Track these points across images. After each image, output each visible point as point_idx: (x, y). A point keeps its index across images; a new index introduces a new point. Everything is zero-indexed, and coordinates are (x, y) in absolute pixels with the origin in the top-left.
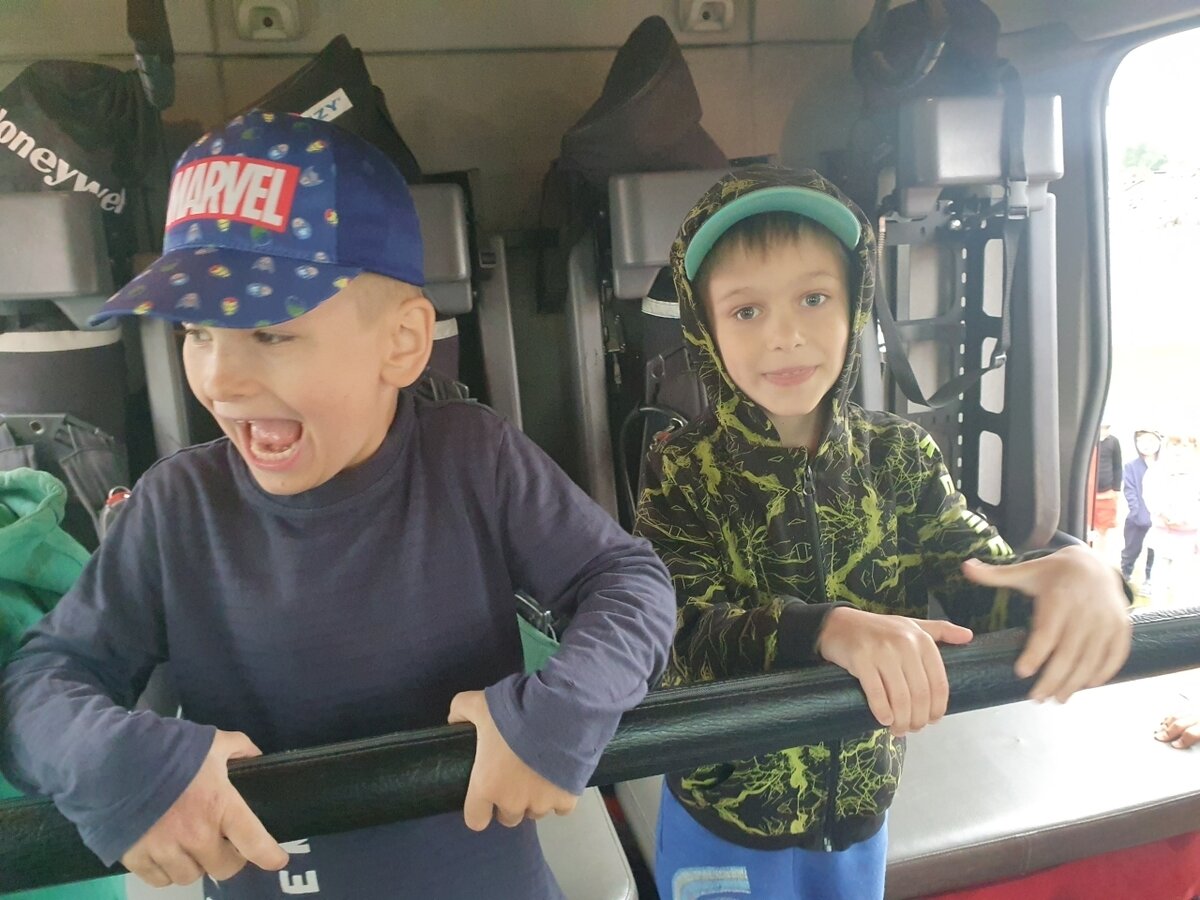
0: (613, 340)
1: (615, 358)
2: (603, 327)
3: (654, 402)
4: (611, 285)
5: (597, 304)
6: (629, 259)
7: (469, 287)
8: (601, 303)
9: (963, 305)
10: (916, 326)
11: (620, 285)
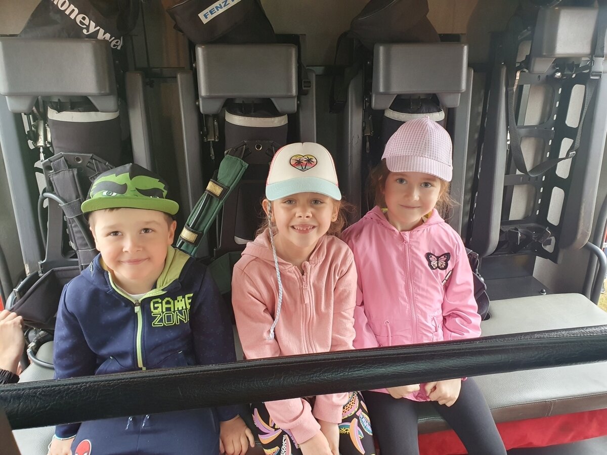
0: (367, 129)
1: (367, 139)
2: (363, 122)
4: (370, 101)
5: (361, 109)
6: (381, 90)
7: (296, 99)
8: (363, 109)
9: (555, 119)
10: (527, 129)
11: (375, 102)
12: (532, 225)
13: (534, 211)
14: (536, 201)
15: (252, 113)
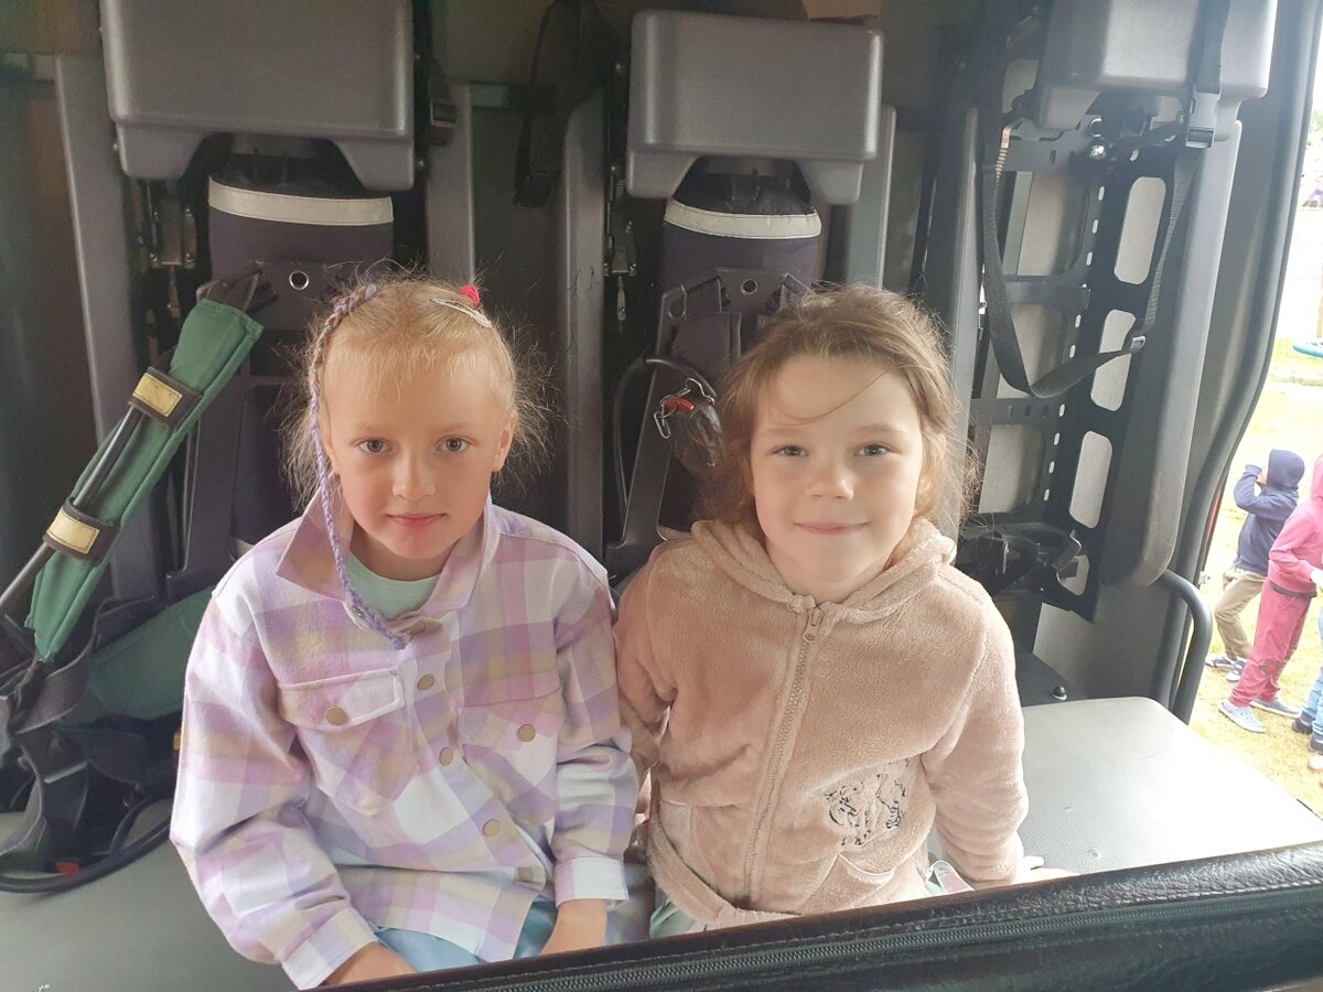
0: (620, 257)
1: (621, 284)
2: (606, 235)
3: (667, 353)
4: (623, 174)
5: (602, 202)
6: (651, 139)
7: (410, 152)
9: (1089, 262)
10: (1026, 284)
11: (635, 175)
12: (1035, 525)
13: (1038, 492)
14: (1042, 467)
15: (283, 184)
